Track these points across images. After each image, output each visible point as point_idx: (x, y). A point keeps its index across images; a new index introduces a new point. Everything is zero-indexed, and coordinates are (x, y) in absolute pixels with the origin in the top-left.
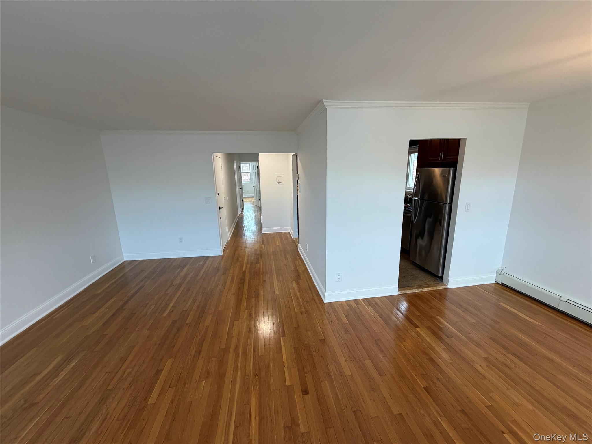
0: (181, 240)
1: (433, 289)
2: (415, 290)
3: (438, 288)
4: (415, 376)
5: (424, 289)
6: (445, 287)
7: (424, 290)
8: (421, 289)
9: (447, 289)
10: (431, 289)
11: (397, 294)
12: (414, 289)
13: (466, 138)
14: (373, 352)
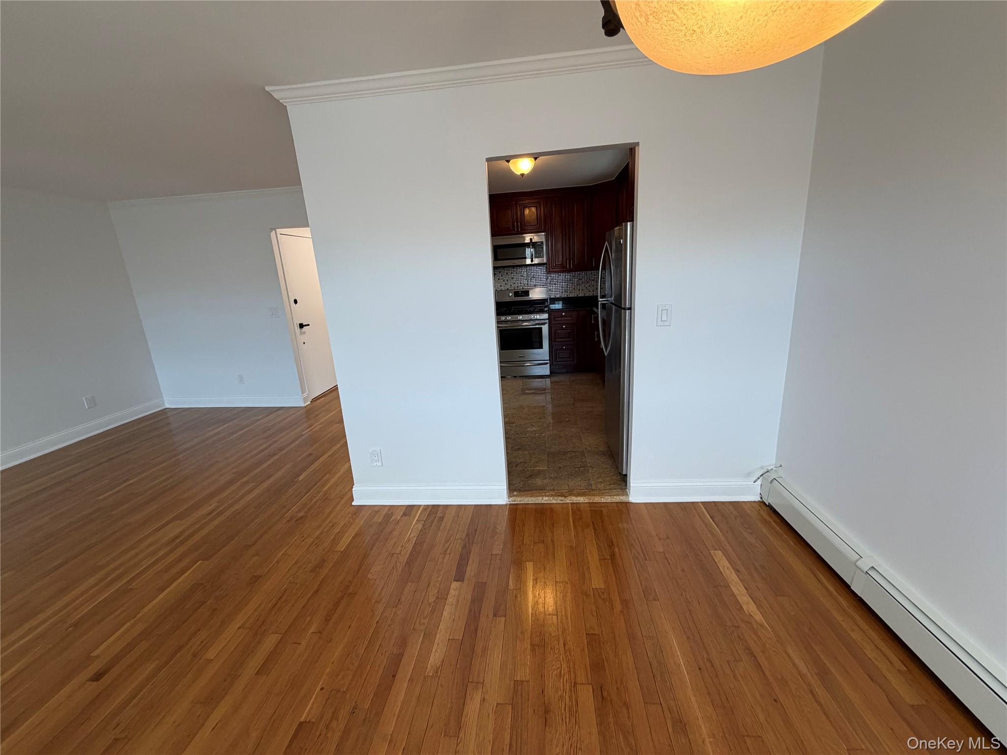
0: (241, 379)
1: (591, 501)
2: (547, 498)
3: (603, 500)
4: (319, 688)
5: (569, 498)
6: (623, 499)
7: (570, 500)
8: (563, 498)
9: (627, 504)
10: (587, 501)
11: (504, 503)
12: (546, 496)
13: (639, 142)
14: (308, 619)
